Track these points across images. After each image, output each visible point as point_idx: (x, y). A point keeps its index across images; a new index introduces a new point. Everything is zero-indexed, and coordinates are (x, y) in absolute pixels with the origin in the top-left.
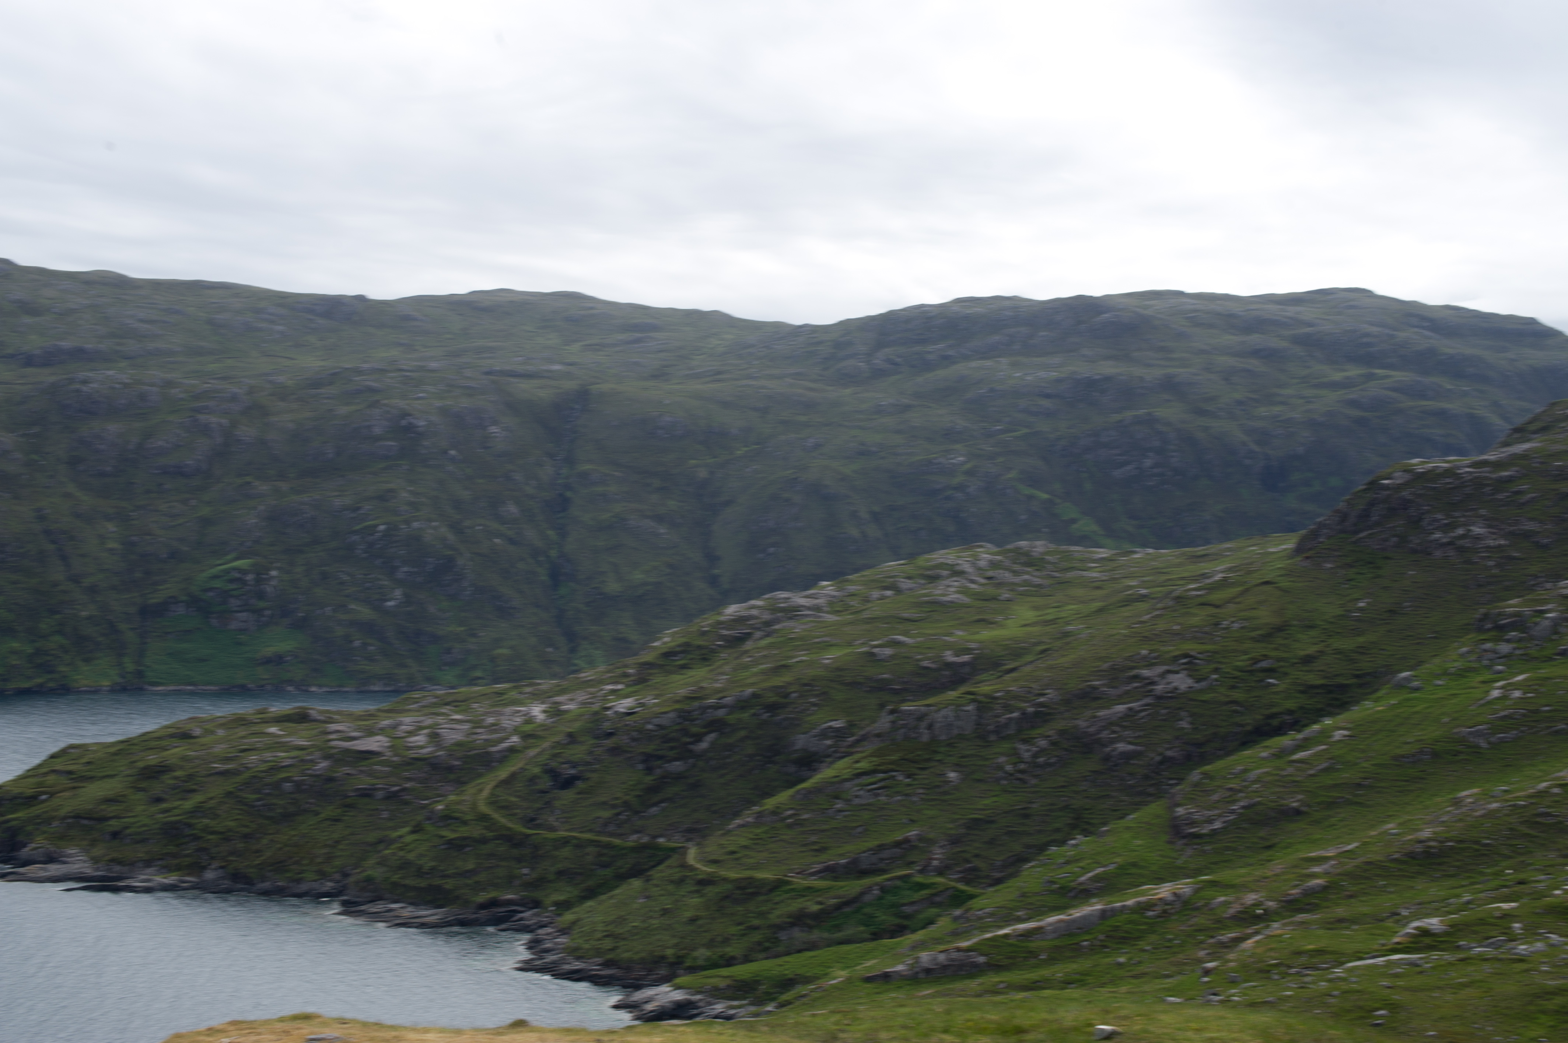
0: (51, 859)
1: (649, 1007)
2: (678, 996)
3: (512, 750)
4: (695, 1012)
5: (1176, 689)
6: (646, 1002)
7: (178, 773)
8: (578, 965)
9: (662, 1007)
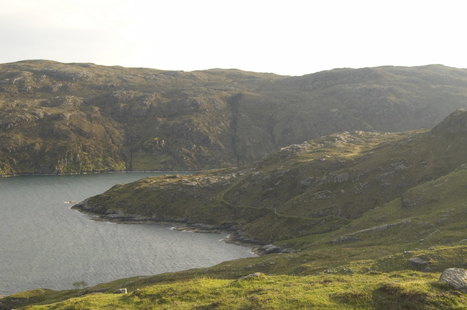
0: (114, 213)
1: (267, 250)
2: (274, 247)
3: (228, 185)
4: (279, 251)
5: (401, 169)
6: (266, 249)
7: (145, 191)
8: (248, 239)
9: (270, 250)
